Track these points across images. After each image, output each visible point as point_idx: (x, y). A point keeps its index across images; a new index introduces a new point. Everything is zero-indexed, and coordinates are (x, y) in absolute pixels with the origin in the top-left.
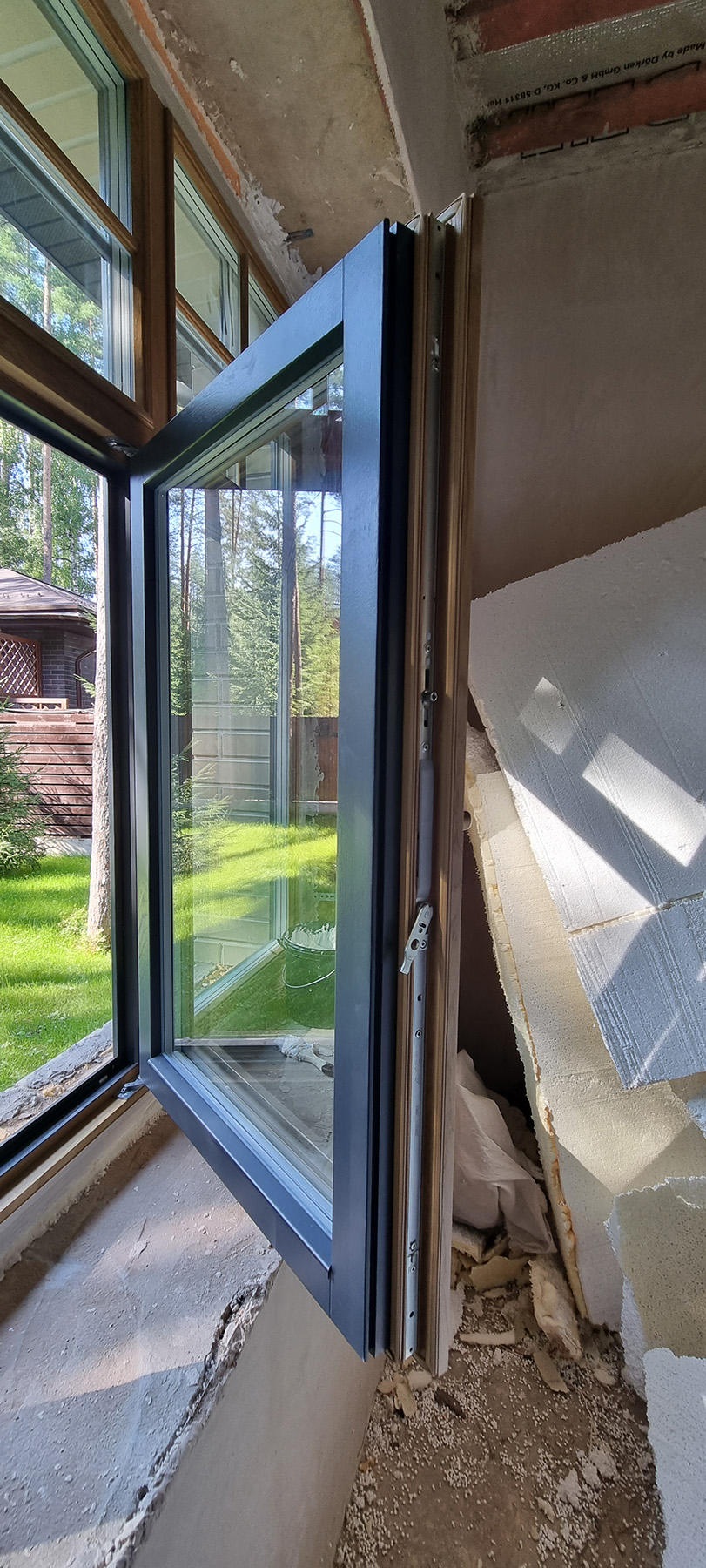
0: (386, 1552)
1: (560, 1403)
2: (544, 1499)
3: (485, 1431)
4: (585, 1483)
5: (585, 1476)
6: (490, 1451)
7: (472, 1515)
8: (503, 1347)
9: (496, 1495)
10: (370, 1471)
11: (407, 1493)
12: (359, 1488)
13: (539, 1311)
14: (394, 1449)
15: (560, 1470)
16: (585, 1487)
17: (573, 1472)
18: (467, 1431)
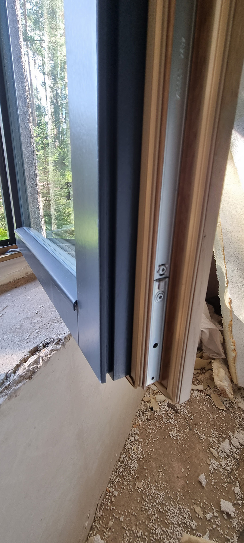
0: (141, 459)
1: (222, 413)
2: (213, 449)
3: (188, 420)
4: (233, 445)
5: (232, 442)
6: (190, 427)
7: (180, 450)
8: (197, 390)
9: (191, 444)
10: (137, 428)
11: (152, 438)
12: (132, 434)
13: (216, 379)
14: (148, 421)
15: (221, 439)
16: (232, 447)
17: (227, 440)
18: (180, 419)
